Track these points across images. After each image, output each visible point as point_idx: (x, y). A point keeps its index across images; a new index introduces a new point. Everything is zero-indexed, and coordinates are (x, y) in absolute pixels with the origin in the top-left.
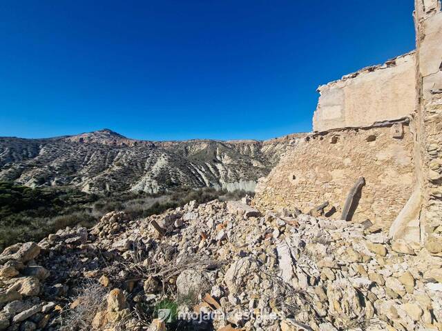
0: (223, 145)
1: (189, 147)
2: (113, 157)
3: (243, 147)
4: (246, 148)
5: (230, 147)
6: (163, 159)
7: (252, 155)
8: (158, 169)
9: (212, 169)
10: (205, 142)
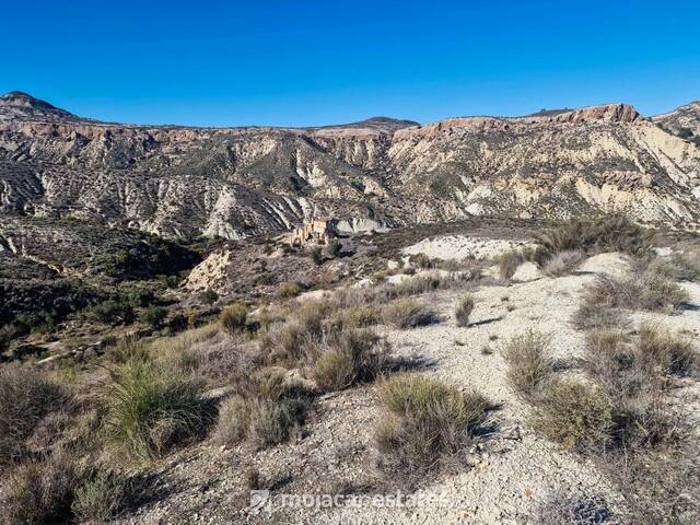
0: (309, 141)
1: (237, 146)
2: (155, 193)
3: (352, 146)
4: (357, 148)
5: (325, 145)
6: (227, 195)
7: (369, 165)
8: (227, 210)
9: (292, 206)
10: (271, 135)
